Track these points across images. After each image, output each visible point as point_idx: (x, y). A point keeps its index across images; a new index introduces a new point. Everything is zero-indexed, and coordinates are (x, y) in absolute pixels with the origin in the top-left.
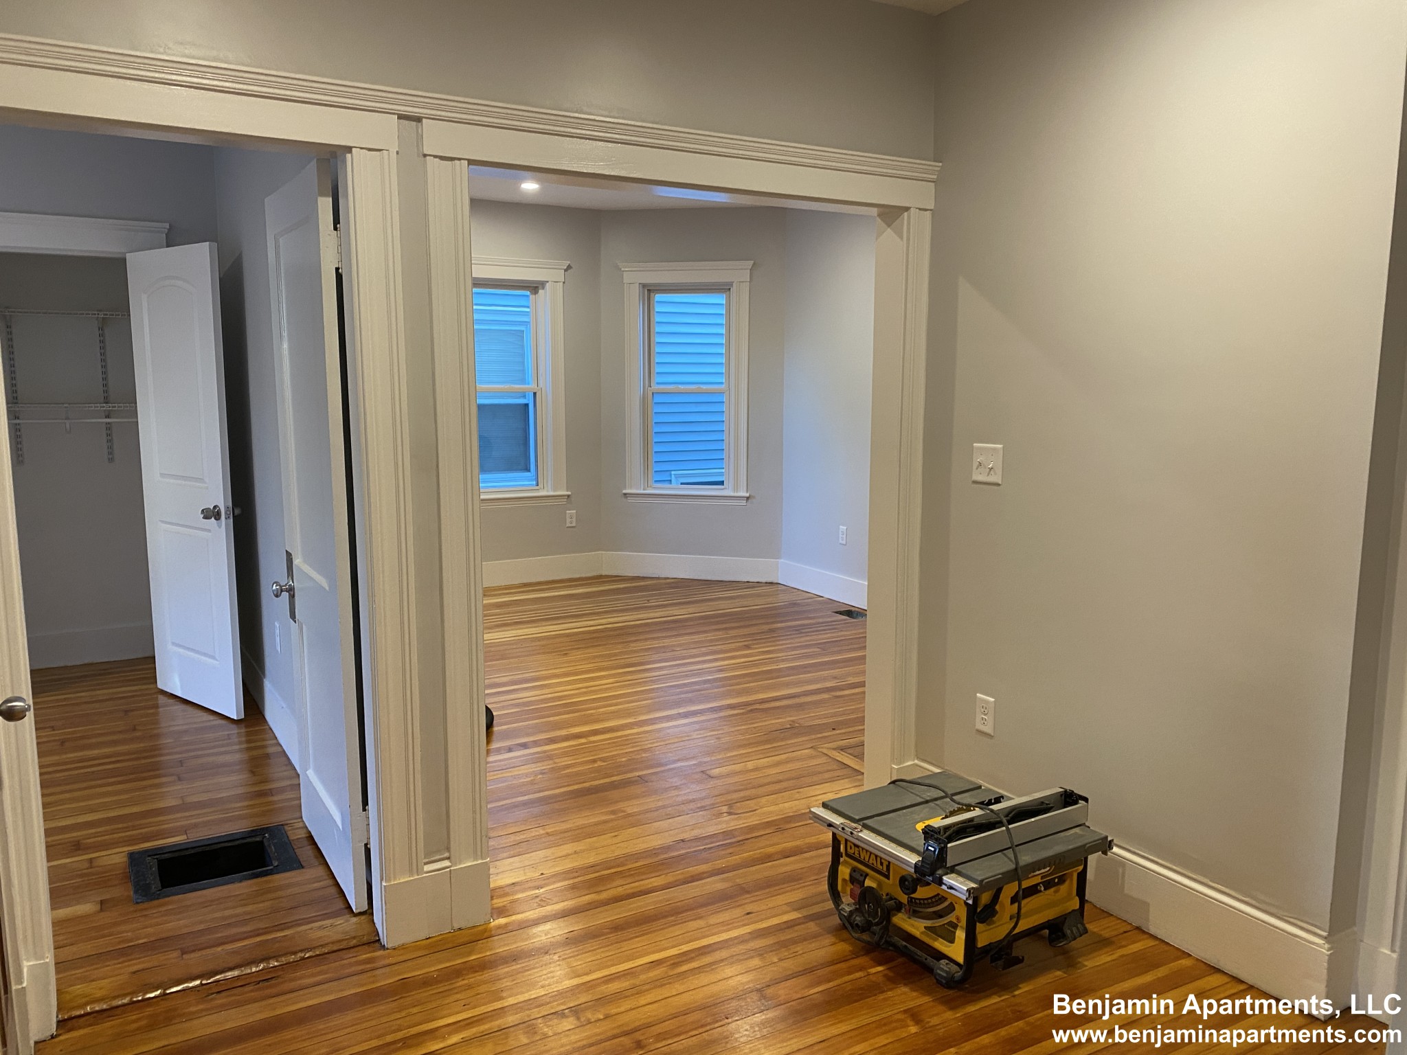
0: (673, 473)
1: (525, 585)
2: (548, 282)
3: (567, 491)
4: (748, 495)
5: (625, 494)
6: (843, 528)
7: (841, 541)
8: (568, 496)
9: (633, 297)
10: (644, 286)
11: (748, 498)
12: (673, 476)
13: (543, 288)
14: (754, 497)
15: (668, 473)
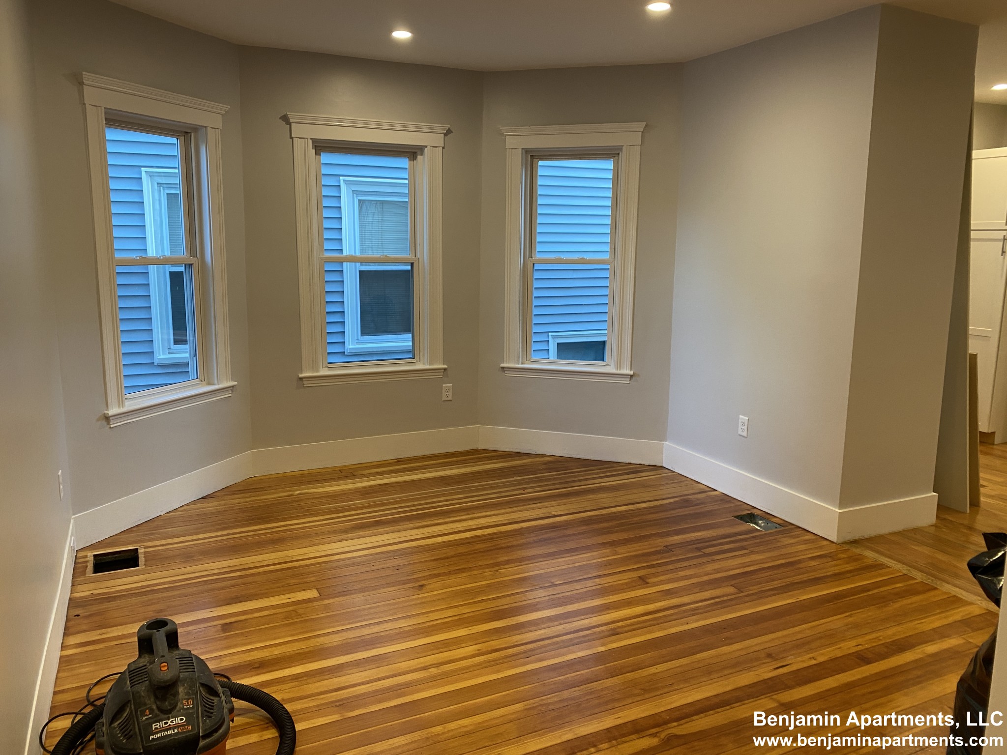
0: (550, 334)
1: (399, 461)
2: (426, 146)
3: (444, 364)
4: (631, 373)
5: (503, 368)
6: (743, 418)
7: (740, 432)
8: (445, 369)
9: (515, 162)
10: (526, 151)
11: (631, 376)
12: (550, 337)
13: (422, 155)
14: (638, 375)
15: (546, 334)
